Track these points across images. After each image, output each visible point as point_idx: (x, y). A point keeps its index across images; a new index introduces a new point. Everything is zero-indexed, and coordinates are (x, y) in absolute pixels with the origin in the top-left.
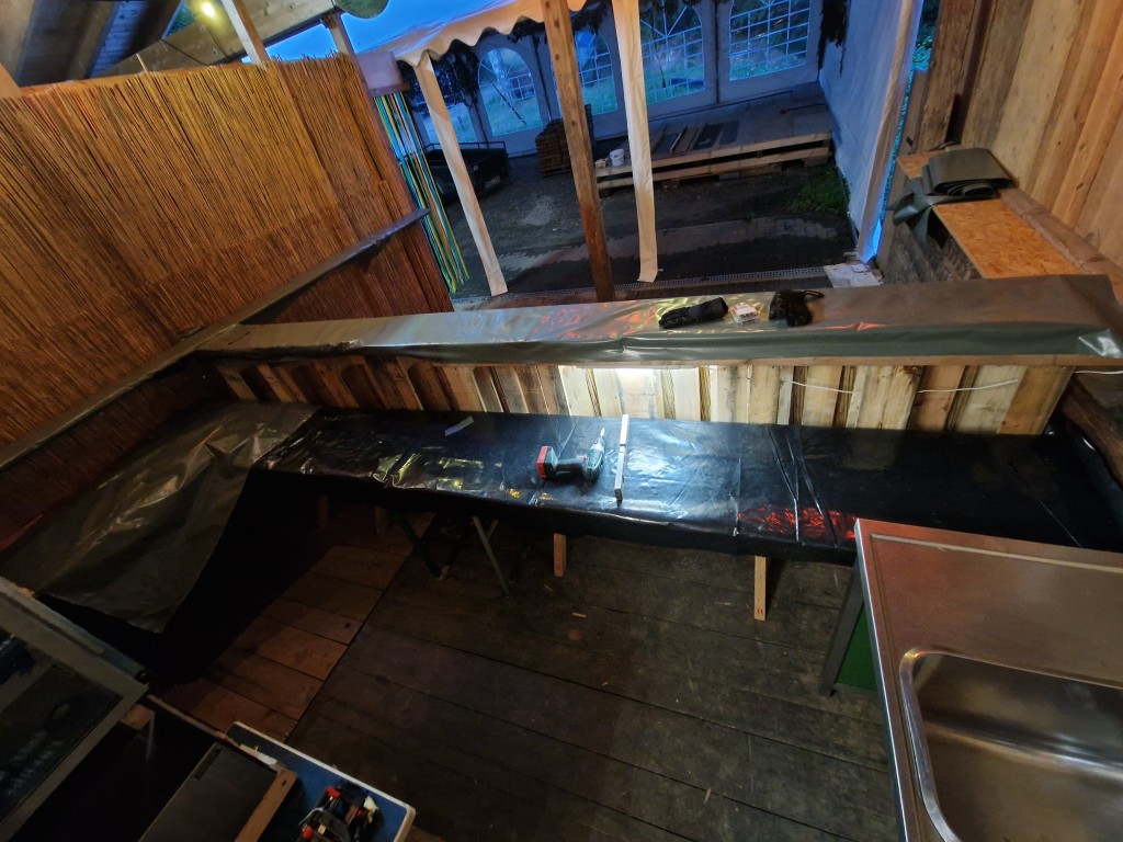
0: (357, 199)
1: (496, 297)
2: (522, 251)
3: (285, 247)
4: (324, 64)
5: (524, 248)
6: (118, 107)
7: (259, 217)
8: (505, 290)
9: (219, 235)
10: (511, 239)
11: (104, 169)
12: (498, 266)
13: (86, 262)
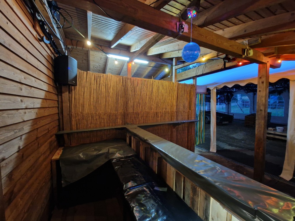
0: (181, 112)
1: (211, 152)
2: (227, 143)
3: (158, 116)
4: (188, 85)
5: (228, 142)
6: (144, 83)
7: (157, 108)
8: (215, 152)
9: (147, 108)
10: (225, 138)
11: (135, 91)
12: (216, 144)
13: (122, 104)
